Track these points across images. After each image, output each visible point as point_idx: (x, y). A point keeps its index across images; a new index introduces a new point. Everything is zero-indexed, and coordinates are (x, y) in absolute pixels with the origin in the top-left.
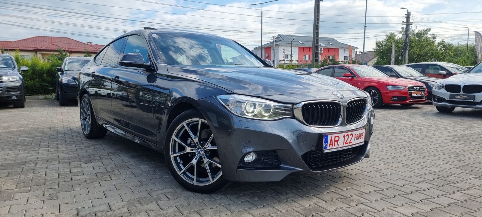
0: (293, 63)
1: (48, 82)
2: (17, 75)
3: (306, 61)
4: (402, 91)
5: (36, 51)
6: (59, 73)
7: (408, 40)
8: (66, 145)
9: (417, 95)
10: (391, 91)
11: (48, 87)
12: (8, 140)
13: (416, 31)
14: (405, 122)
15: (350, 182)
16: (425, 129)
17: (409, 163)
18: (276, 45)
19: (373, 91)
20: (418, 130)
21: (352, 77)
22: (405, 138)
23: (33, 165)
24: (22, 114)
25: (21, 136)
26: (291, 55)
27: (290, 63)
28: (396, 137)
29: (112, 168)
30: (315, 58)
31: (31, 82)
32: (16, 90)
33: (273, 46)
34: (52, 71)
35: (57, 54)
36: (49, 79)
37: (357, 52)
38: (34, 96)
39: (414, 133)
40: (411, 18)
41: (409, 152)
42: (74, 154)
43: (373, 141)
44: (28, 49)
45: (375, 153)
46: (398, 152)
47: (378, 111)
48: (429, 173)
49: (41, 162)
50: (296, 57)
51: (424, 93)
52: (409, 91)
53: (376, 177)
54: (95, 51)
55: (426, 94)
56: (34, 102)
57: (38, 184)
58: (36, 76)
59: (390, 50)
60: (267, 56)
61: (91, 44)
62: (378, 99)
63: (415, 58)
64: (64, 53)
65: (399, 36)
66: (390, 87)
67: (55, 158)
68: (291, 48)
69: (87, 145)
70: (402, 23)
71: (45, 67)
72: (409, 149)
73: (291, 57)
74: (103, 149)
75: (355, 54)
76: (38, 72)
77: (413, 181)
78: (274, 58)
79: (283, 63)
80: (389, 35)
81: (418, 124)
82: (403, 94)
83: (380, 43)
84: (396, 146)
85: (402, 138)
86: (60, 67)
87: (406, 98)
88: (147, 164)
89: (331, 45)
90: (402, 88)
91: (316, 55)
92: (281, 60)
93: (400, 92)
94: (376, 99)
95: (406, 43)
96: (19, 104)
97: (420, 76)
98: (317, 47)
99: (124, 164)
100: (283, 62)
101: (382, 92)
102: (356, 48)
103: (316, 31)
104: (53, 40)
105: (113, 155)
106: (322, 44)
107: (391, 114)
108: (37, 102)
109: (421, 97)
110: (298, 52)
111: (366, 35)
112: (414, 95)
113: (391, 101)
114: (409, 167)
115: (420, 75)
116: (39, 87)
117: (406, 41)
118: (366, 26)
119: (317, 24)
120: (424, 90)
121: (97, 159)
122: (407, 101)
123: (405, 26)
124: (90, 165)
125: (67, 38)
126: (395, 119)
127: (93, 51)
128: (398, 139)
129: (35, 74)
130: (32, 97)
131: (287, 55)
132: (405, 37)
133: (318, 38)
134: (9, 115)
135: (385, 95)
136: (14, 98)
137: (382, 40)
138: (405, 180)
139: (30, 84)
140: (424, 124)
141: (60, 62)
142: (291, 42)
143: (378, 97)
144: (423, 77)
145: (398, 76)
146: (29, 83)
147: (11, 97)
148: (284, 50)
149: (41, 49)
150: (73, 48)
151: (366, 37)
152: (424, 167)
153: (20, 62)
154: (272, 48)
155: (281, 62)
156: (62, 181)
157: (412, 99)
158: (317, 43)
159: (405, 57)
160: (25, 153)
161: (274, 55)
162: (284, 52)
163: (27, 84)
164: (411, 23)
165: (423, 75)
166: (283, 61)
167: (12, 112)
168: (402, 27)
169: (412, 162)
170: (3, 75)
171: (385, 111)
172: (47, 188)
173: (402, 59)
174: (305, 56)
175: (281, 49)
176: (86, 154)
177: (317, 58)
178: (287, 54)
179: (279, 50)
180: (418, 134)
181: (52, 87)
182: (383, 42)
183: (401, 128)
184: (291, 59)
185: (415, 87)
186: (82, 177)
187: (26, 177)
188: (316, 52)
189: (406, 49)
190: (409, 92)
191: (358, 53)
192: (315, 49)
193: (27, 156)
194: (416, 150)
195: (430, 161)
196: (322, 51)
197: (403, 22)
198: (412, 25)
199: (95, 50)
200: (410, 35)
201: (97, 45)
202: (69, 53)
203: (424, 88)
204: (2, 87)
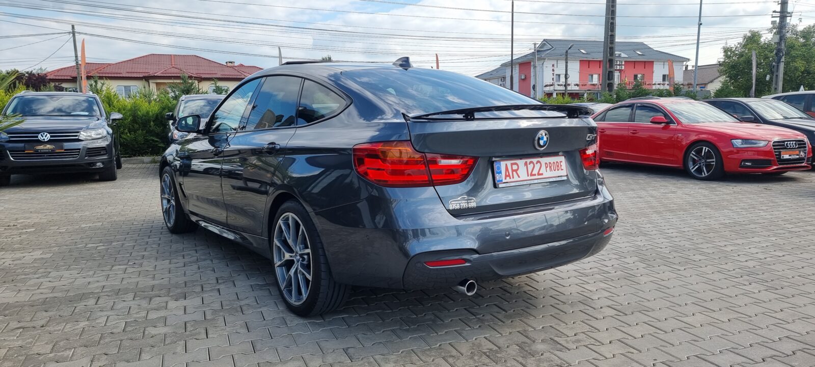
0: (569, 88)
1: (157, 135)
2: (103, 127)
3: (593, 85)
4: (762, 149)
5: (147, 78)
6: (171, 122)
7: (783, 45)
8: (157, 259)
9: (790, 157)
10: (739, 150)
11: (157, 143)
12: (70, 247)
13: (800, 28)
14: (762, 213)
15: (627, 354)
16: (798, 229)
17: (751, 310)
18: (539, 59)
19: (705, 149)
20: (783, 232)
21: (668, 123)
22: (754, 251)
23: (91, 302)
24: (108, 193)
25: (93, 239)
26: (566, 75)
27: (564, 89)
28: (736, 248)
29: (215, 312)
30: (608, 82)
31: (130, 134)
32: (102, 153)
33: (533, 60)
34: (162, 117)
35: (179, 83)
36: (158, 130)
37: (687, 66)
38: (136, 158)
39: (774, 239)
40: (789, 4)
41: (758, 286)
42: (162, 279)
43: (690, 257)
44: (135, 75)
45: (691, 287)
46: (734, 284)
47: (714, 186)
48: (787, 337)
49: (107, 295)
50: (574, 78)
51: (805, 153)
52: (774, 149)
53: (680, 343)
54: (238, 77)
55: (809, 153)
56: (134, 168)
57: (87, 344)
58: (137, 126)
59: (749, 62)
60: (523, 77)
61: (233, 65)
62: (714, 163)
63: (798, 77)
64: (190, 81)
65: (767, 37)
66: (738, 143)
67: (132, 287)
68: (567, 63)
69: (190, 260)
70: (772, 13)
71: (152, 110)
72: (757, 277)
73: (566, 78)
74: (211, 269)
75: (684, 69)
76: (142, 120)
77: (752, 357)
78: (536, 82)
79: (552, 89)
80: (749, 34)
81: (788, 218)
82: (765, 156)
83: (731, 51)
84: (734, 270)
85: (749, 250)
86: (171, 113)
87: (770, 163)
88: (275, 303)
89: (639, 55)
90: (762, 144)
91: (610, 76)
92: (549, 84)
93: (758, 151)
94: (712, 163)
95: (779, 51)
96: (107, 175)
97: (801, 118)
98: (611, 62)
99: (237, 304)
100: (552, 87)
101: (723, 152)
102: (687, 59)
103: (610, 33)
104: (173, 61)
105: (224, 282)
106: (622, 55)
107: (738, 193)
108: (139, 168)
109: (800, 160)
110: (578, 70)
111: (701, 37)
112: (784, 156)
113: (741, 167)
114: (751, 321)
115: (800, 116)
116: (144, 143)
117: (779, 47)
118: (701, 24)
119: (611, 21)
120: (805, 147)
121: (197, 291)
122: (772, 167)
123: (778, 20)
124: (182, 303)
125: (195, 56)
126: (743, 204)
127: (235, 77)
128: (739, 253)
129: (137, 123)
130: (132, 160)
131: (559, 75)
132: (777, 39)
133: (613, 46)
134: (89, 194)
135: (729, 156)
136: (99, 165)
137: (735, 45)
138: (738, 354)
139: (129, 139)
140: (798, 219)
141: (175, 102)
142: (567, 52)
143: (714, 160)
144: (805, 118)
145: (758, 119)
146: (128, 136)
147: (94, 164)
148: (553, 66)
149: (156, 75)
150: (204, 71)
151: (700, 41)
152: (781, 322)
153: (113, 103)
154: (532, 64)
155: (547, 87)
156: (127, 339)
157: (780, 164)
158: (612, 54)
159: (777, 76)
160: (88, 275)
161: (535, 76)
162: (553, 70)
163: (125, 139)
164: (789, 13)
165: (806, 117)
166: (552, 85)
167: (95, 189)
168: (772, 22)
169: (758, 310)
170: (81, 129)
171: (728, 187)
172: (99, 352)
173: (771, 78)
174: (592, 76)
175: (548, 65)
176: (181, 280)
177: (611, 82)
178: (558, 73)
179: (545, 67)
180: (781, 242)
181: (163, 142)
182: (736, 49)
183: (752, 226)
184: (566, 82)
185: (786, 143)
186: (162, 330)
187: (74, 328)
188: (609, 70)
189: (779, 62)
190: (775, 152)
191: (690, 68)
192: (608, 66)
193: (89, 283)
194: (772, 281)
195: (794, 306)
196: (623, 67)
197: (774, 12)
198: (791, 16)
199: (237, 75)
200: (788, 35)
201: (242, 65)
202: (198, 80)
203: (805, 144)
204: (80, 149)
